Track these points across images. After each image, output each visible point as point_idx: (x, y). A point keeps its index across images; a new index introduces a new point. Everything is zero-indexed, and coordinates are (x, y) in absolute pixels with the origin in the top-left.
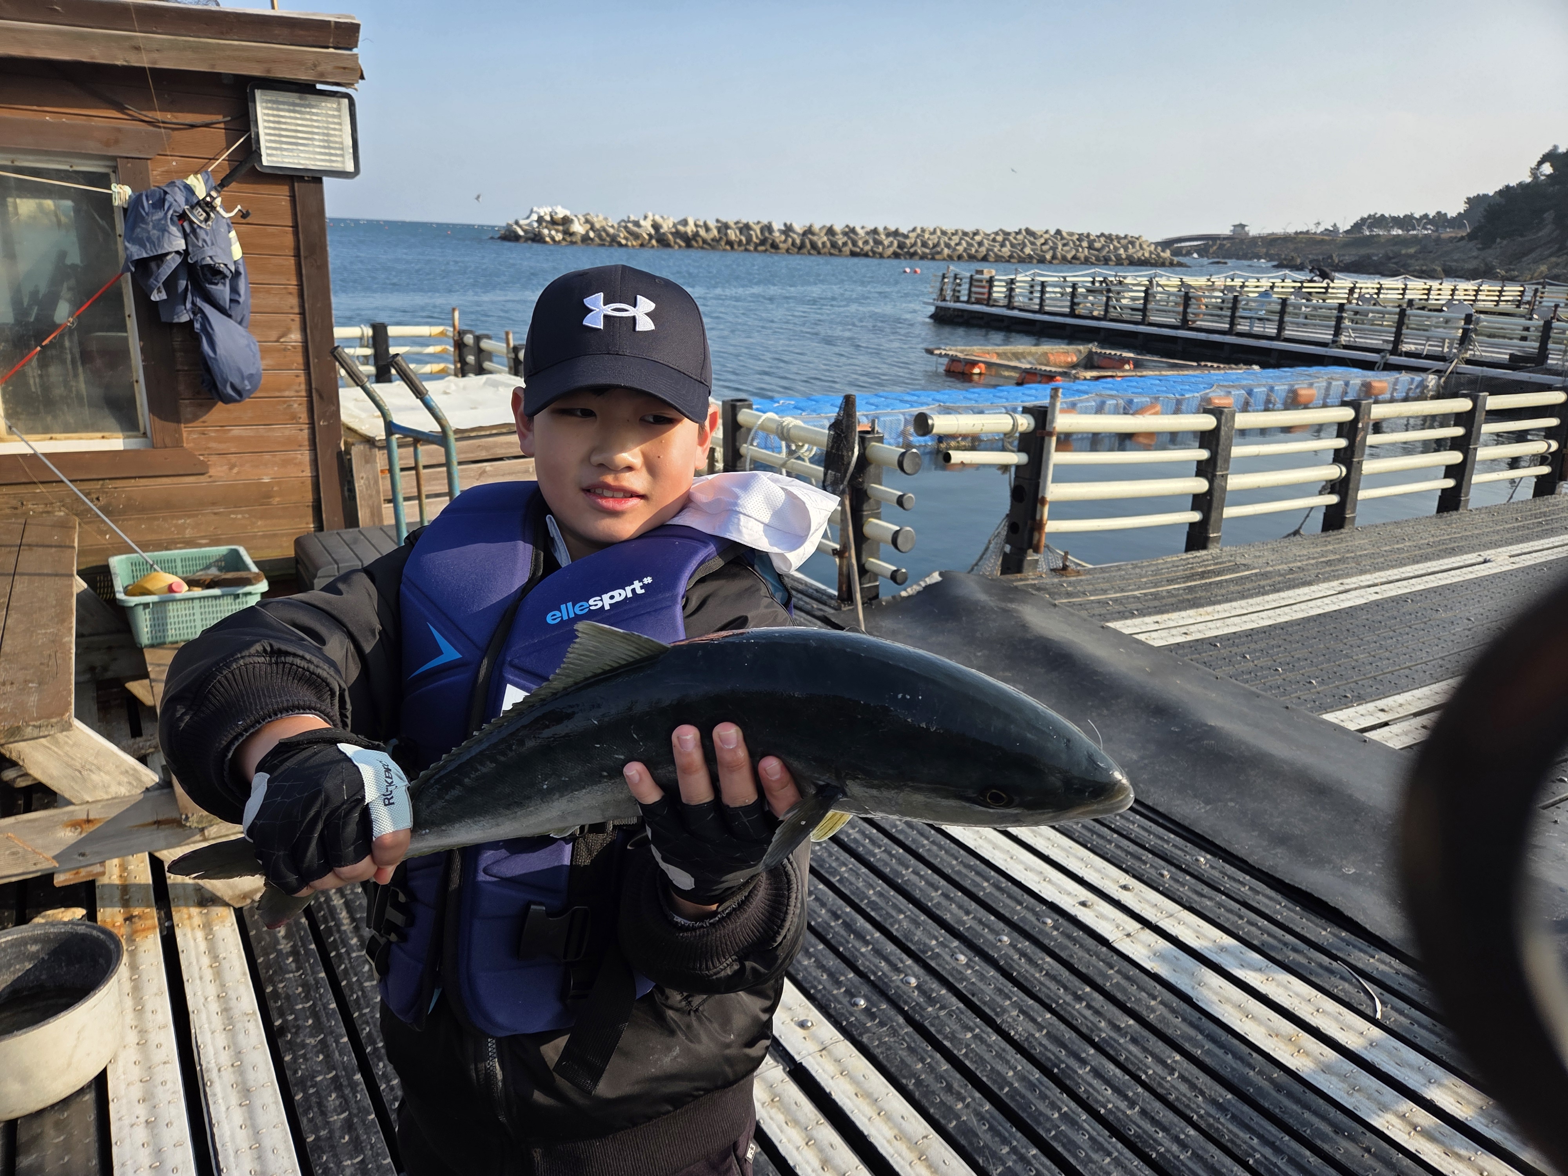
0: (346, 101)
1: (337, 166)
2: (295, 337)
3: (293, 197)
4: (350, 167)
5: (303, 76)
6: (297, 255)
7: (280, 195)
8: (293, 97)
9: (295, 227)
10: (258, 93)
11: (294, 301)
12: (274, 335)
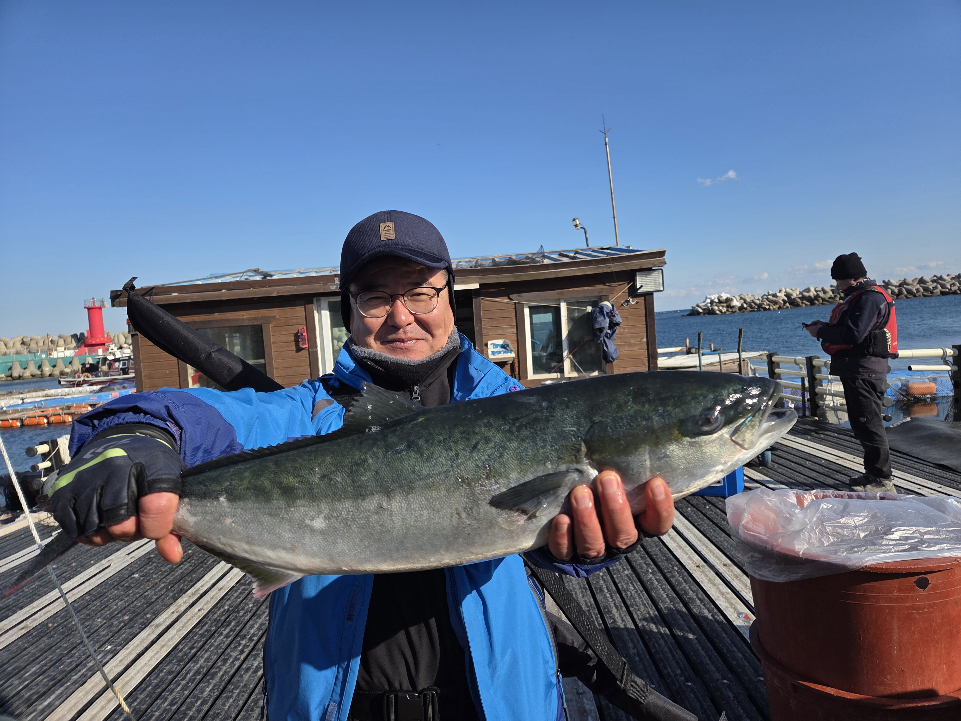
0: (661, 271)
1: (658, 289)
2: (645, 340)
3: (645, 300)
4: (662, 289)
5: (650, 267)
6: (646, 316)
7: (642, 299)
8: (646, 272)
9: (645, 308)
10: (637, 273)
11: (645, 329)
12: (639, 339)
